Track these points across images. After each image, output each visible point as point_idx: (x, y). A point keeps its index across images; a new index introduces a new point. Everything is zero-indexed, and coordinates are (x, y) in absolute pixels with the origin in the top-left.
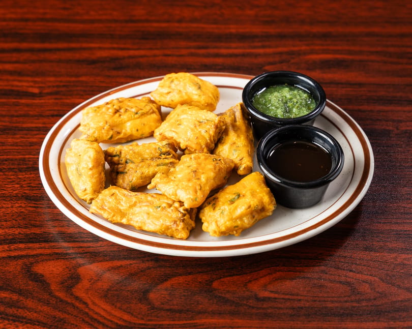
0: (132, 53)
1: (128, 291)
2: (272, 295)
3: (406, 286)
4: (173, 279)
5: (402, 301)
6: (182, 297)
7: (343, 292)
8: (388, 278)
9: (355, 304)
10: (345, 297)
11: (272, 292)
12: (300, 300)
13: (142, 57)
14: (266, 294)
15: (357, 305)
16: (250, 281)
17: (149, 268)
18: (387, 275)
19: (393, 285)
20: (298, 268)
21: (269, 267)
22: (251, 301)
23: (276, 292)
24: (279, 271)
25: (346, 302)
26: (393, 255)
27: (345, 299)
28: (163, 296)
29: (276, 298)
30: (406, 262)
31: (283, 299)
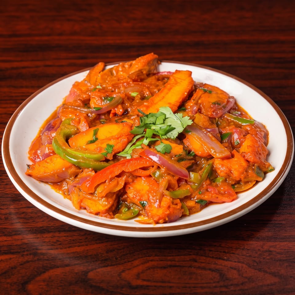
0: (15, 64)
1: (8, 283)
2: (145, 283)
3: (273, 271)
4: (51, 271)
5: (268, 285)
6: (59, 288)
7: (213, 278)
8: (256, 264)
9: (224, 289)
10: (214, 283)
11: (144, 280)
12: (171, 287)
13: (24, 68)
14: (139, 282)
15: (226, 290)
16: (123, 271)
17: (28, 262)
18: (255, 261)
19: (260, 270)
20: (169, 258)
21: (142, 257)
22: (124, 289)
23: (148, 281)
24: (152, 261)
25: (216, 287)
26: (261, 243)
27: (214, 285)
28: (41, 287)
29: (148, 286)
30: (272, 249)
31: (155, 286)
